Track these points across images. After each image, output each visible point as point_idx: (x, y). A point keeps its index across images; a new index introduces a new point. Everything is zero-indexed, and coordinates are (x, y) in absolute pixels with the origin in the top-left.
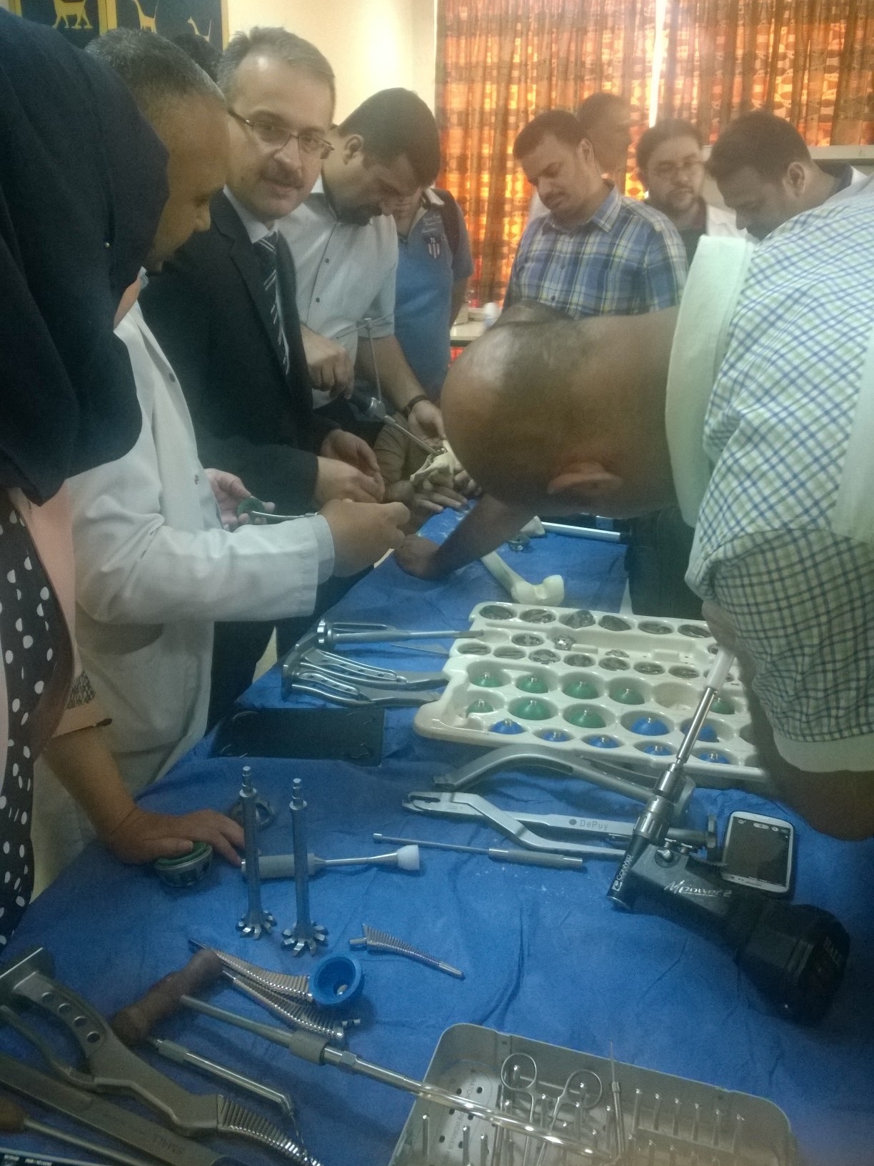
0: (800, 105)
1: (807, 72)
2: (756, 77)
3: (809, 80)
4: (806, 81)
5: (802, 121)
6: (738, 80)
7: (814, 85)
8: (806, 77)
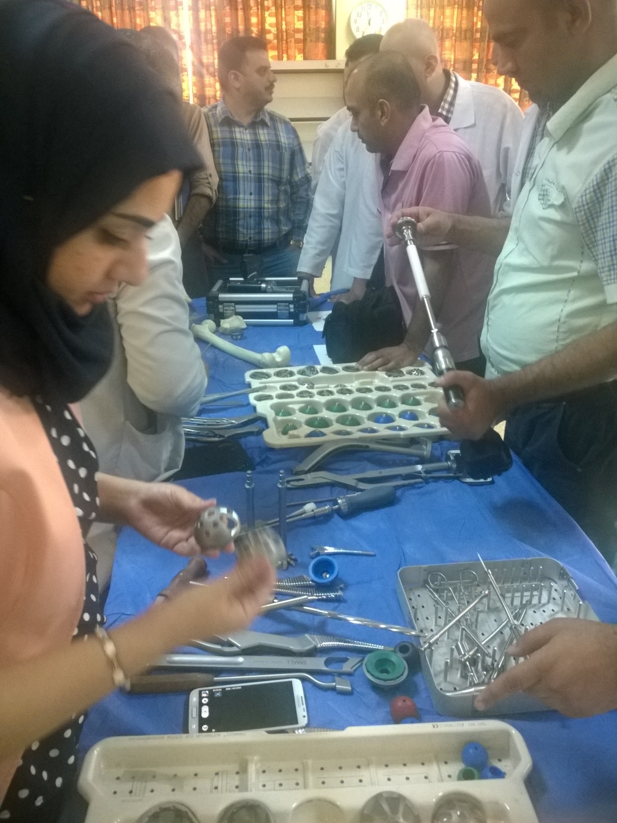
0: (282, 31)
1: (283, 9)
2: (251, 11)
3: (285, 15)
4: (283, 16)
5: (284, 42)
6: (240, 13)
7: (289, 19)
8: (283, 13)
